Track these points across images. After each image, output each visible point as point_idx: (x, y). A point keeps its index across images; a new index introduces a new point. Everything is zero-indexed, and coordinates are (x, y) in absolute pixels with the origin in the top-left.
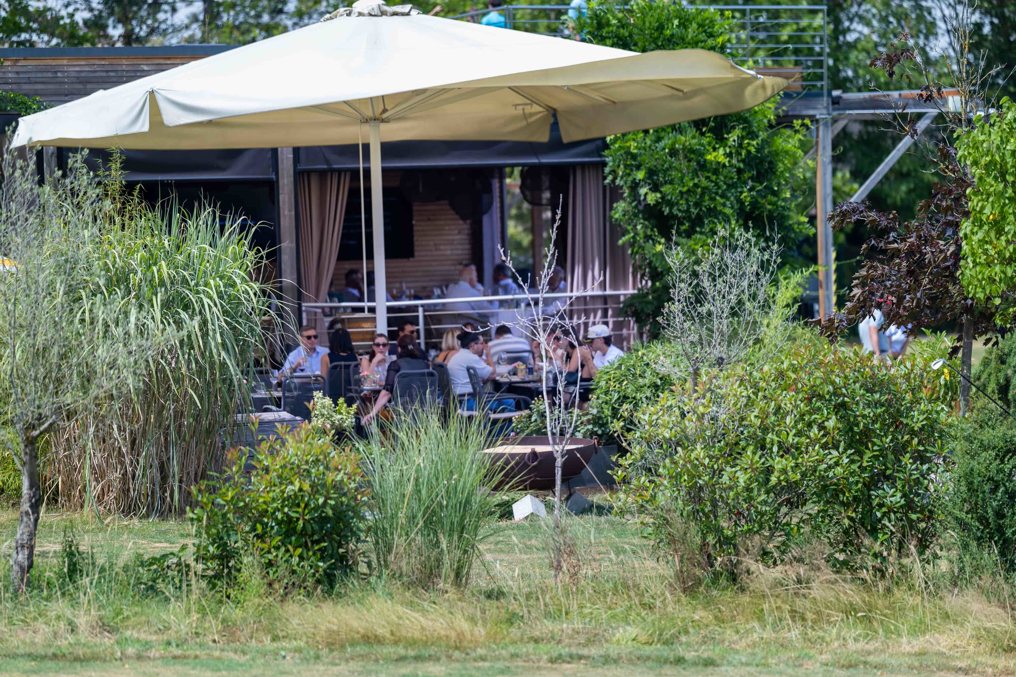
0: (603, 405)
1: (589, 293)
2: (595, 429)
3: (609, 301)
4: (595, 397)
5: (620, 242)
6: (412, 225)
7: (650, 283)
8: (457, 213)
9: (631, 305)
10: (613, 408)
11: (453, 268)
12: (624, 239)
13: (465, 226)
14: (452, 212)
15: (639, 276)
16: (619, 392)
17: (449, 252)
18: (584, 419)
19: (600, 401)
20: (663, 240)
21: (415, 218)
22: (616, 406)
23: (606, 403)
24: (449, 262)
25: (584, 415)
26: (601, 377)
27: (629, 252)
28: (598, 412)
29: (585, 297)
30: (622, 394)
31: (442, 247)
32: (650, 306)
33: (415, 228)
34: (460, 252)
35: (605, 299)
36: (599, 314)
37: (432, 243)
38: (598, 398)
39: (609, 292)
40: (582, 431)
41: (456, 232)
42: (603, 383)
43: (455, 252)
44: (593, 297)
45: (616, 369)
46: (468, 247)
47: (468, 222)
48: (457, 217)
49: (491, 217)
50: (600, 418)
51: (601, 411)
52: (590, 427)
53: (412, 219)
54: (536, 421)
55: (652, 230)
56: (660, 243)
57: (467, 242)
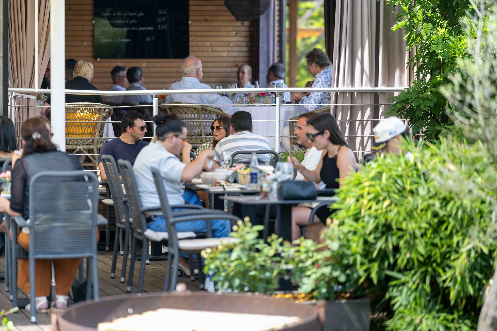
0: (350, 236)
1: (357, 87)
2: (336, 274)
3: (380, 98)
4: (336, 222)
5: (395, 27)
6: (188, 25)
7: (429, 76)
8: (233, 14)
9: (406, 101)
10: (366, 242)
11: (229, 70)
12: (401, 24)
13: (243, 29)
14: (229, 13)
15: (415, 69)
16: (376, 218)
17: (226, 54)
18: (319, 256)
19: (345, 229)
20: (446, 23)
21: (191, 18)
22: (371, 239)
23: (355, 233)
24: (224, 64)
25: (318, 251)
26: (349, 191)
27: (405, 38)
28: (341, 246)
29: (352, 93)
30: (382, 220)
31: (218, 49)
32: (427, 103)
33: (191, 28)
34: (236, 54)
35: (376, 95)
36: (368, 112)
37: (208, 44)
38: (342, 224)
39: (381, 87)
40: (314, 277)
41: (234, 33)
42: (351, 201)
43: (231, 54)
44: (362, 93)
45: (373, 179)
46: (246, 49)
47: (246, 23)
48: (233, 18)
49: (268, 18)
50: (343, 256)
51: (346, 245)
52: (327, 270)
53: (188, 20)
54: (239, 258)
55: (434, 11)
56: (442, 27)
57: (244, 44)
